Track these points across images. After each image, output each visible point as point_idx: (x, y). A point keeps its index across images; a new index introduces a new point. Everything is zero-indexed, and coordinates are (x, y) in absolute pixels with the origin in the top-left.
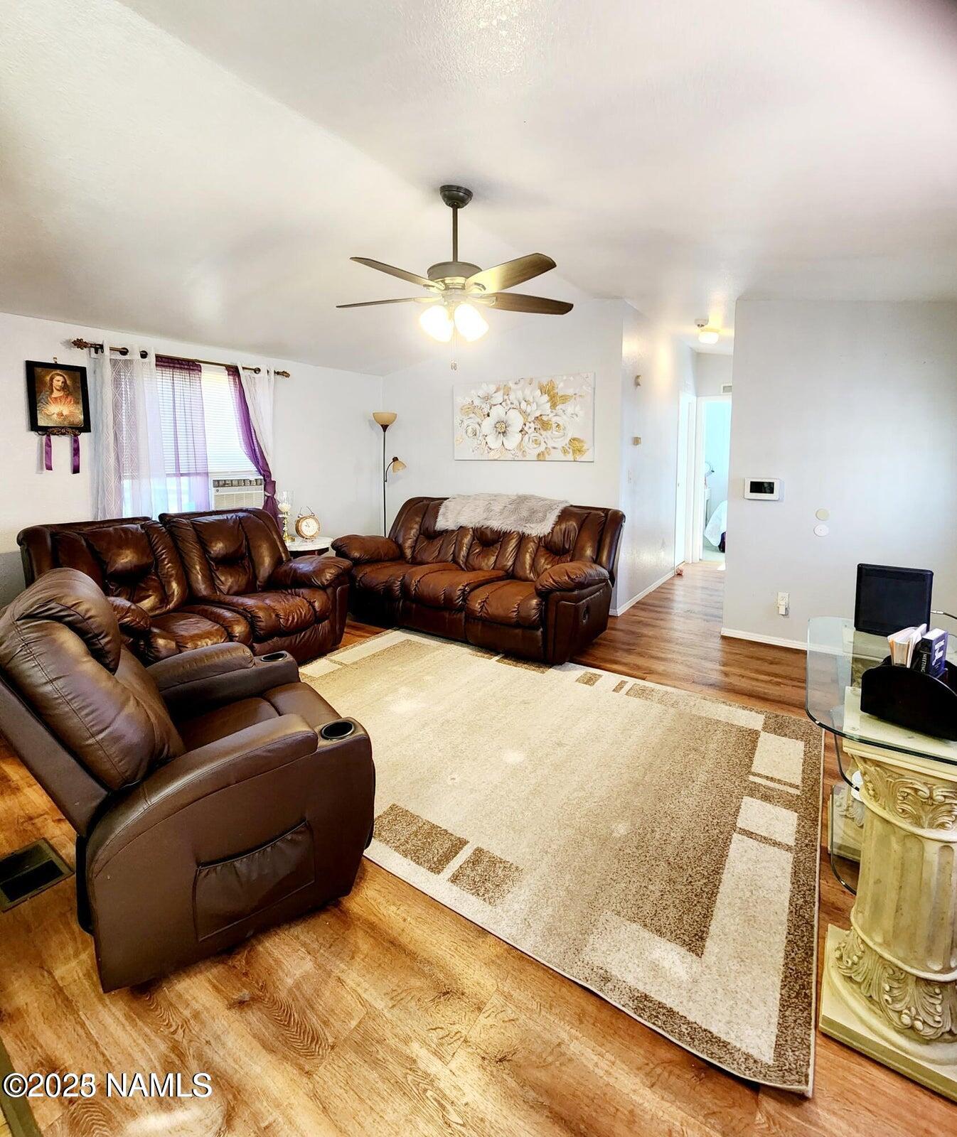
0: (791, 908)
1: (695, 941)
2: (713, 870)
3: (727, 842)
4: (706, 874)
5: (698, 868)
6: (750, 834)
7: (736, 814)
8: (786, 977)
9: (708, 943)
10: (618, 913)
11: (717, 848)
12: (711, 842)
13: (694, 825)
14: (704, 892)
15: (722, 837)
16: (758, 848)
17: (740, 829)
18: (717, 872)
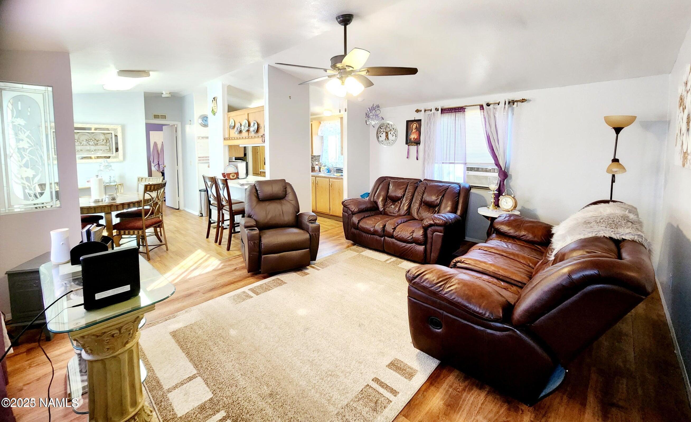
0: (152, 369)
1: (174, 334)
2: (189, 353)
3: (196, 366)
4: (191, 349)
5: (194, 348)
6: (191, 379)
7: (205, 381)
8: (142, 350)
9: (171, 337)
10: (201, 320)
11: (196, 360)
12: (201, 359)
13: (215, 359)
14: (185, 345)
15: (200, 366)
16: (182, 377)
17: (197, 377)
18: (188, 354)
